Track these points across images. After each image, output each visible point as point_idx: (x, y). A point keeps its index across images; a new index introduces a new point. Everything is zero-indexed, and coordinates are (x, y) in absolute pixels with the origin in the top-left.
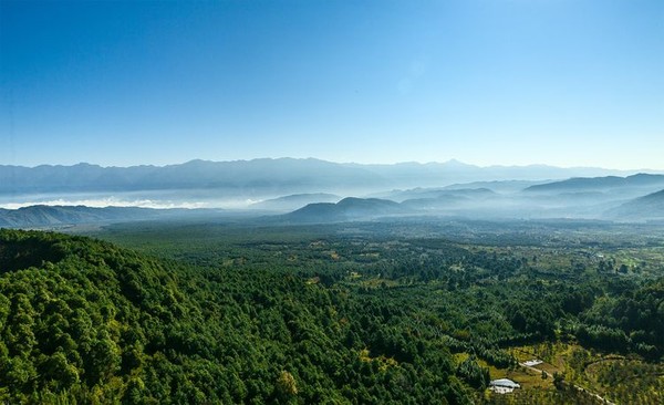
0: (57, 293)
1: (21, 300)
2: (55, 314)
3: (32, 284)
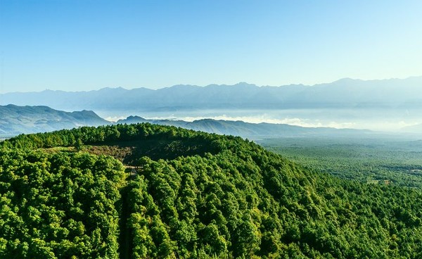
0: (214, 178)
1: (188, 178)
2: (211, 193)
3: (196, 167)
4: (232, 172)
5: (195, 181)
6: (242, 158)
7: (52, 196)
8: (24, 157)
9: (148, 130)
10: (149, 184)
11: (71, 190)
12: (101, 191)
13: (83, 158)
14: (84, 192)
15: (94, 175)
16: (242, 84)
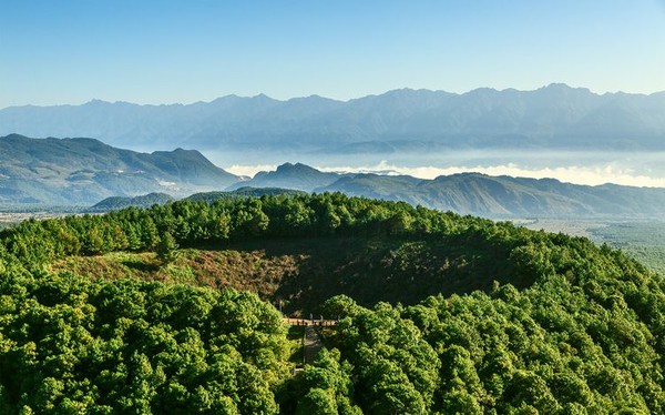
0: (529, 358)
1: (461, 360)
2: (524, 406)
3: (479, 328)
4: (576, 343)
5: (477, 366)
6: (598, 299)
7: (98, 402)
8: (29, 288)
9: (339, 213)
10: (355, 373)
11: (145, 388)
12: (227, 393)
13: (180, 296)
14: (180, 394)
15: (207, 347)
16: (556, 89)
